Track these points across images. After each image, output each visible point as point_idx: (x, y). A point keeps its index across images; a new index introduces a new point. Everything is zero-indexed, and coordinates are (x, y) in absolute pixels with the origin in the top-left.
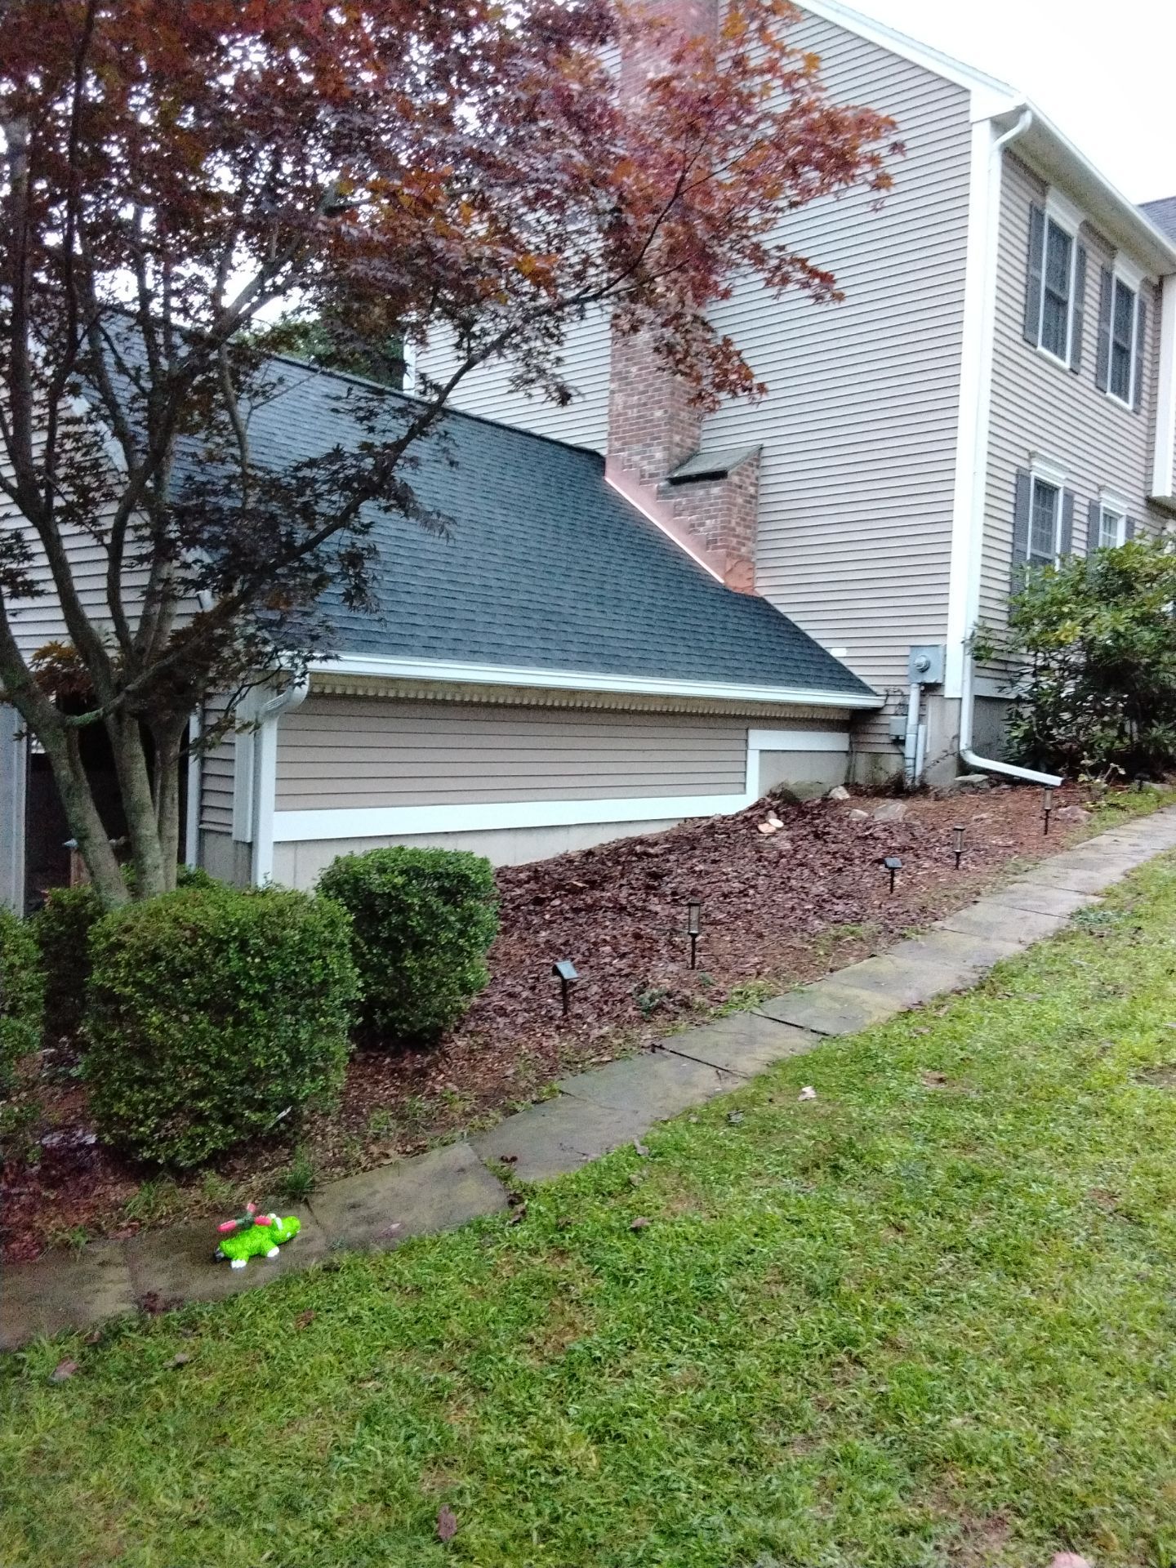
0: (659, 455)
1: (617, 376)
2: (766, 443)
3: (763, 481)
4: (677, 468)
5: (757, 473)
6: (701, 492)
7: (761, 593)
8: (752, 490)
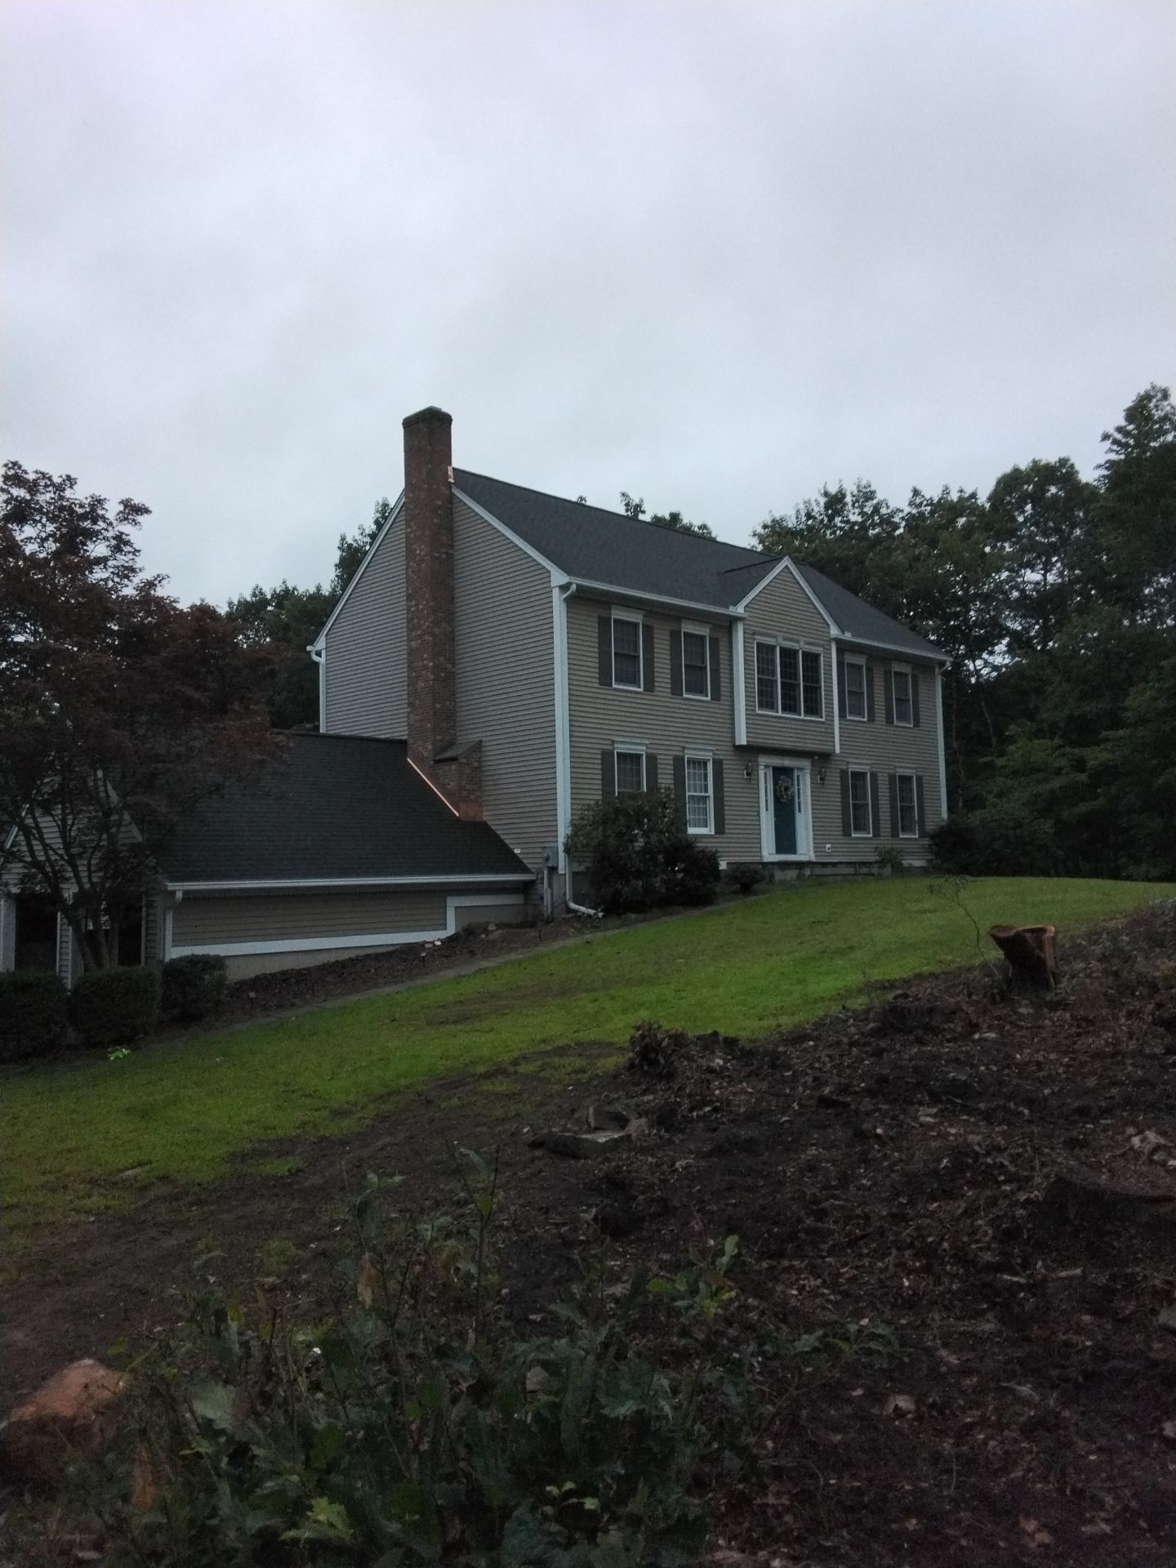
0: (430, 747)
1: (411, 704)
2: (484, 739)
3: (484, 759)
4: (440, 754)
5: (479, 755)
6: (447, 768)
7: (485, 819)
8: (476, 764)
